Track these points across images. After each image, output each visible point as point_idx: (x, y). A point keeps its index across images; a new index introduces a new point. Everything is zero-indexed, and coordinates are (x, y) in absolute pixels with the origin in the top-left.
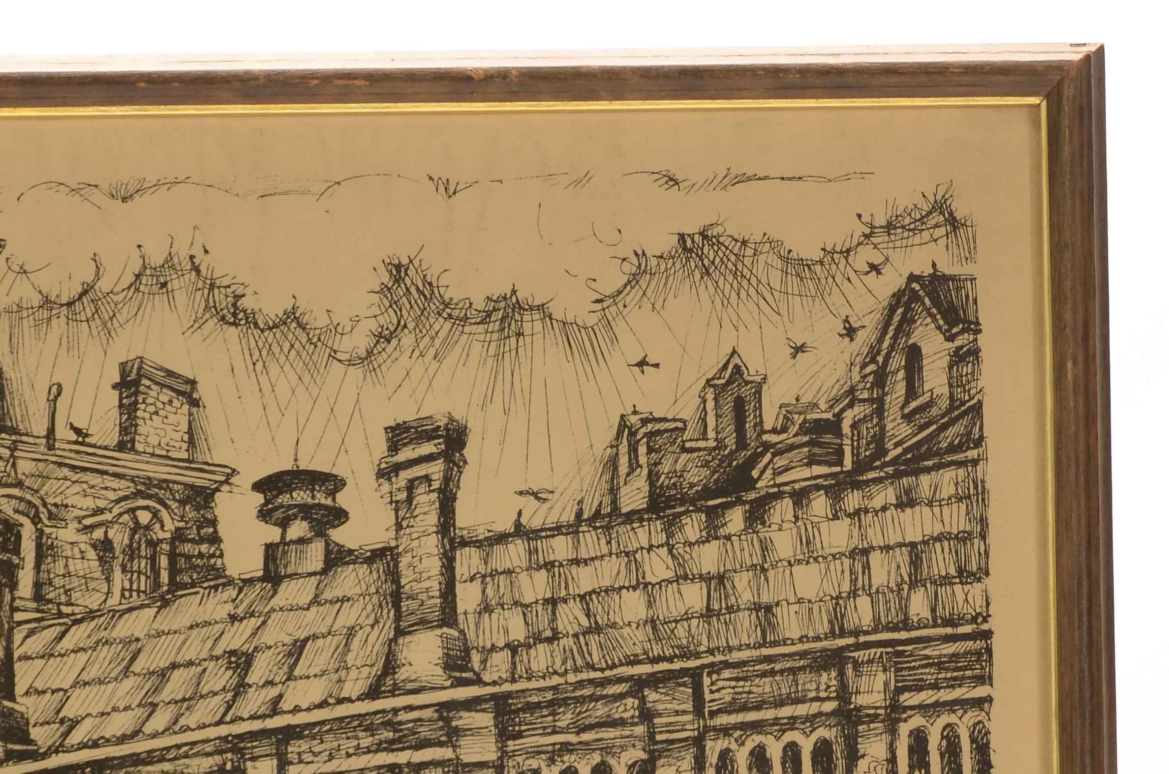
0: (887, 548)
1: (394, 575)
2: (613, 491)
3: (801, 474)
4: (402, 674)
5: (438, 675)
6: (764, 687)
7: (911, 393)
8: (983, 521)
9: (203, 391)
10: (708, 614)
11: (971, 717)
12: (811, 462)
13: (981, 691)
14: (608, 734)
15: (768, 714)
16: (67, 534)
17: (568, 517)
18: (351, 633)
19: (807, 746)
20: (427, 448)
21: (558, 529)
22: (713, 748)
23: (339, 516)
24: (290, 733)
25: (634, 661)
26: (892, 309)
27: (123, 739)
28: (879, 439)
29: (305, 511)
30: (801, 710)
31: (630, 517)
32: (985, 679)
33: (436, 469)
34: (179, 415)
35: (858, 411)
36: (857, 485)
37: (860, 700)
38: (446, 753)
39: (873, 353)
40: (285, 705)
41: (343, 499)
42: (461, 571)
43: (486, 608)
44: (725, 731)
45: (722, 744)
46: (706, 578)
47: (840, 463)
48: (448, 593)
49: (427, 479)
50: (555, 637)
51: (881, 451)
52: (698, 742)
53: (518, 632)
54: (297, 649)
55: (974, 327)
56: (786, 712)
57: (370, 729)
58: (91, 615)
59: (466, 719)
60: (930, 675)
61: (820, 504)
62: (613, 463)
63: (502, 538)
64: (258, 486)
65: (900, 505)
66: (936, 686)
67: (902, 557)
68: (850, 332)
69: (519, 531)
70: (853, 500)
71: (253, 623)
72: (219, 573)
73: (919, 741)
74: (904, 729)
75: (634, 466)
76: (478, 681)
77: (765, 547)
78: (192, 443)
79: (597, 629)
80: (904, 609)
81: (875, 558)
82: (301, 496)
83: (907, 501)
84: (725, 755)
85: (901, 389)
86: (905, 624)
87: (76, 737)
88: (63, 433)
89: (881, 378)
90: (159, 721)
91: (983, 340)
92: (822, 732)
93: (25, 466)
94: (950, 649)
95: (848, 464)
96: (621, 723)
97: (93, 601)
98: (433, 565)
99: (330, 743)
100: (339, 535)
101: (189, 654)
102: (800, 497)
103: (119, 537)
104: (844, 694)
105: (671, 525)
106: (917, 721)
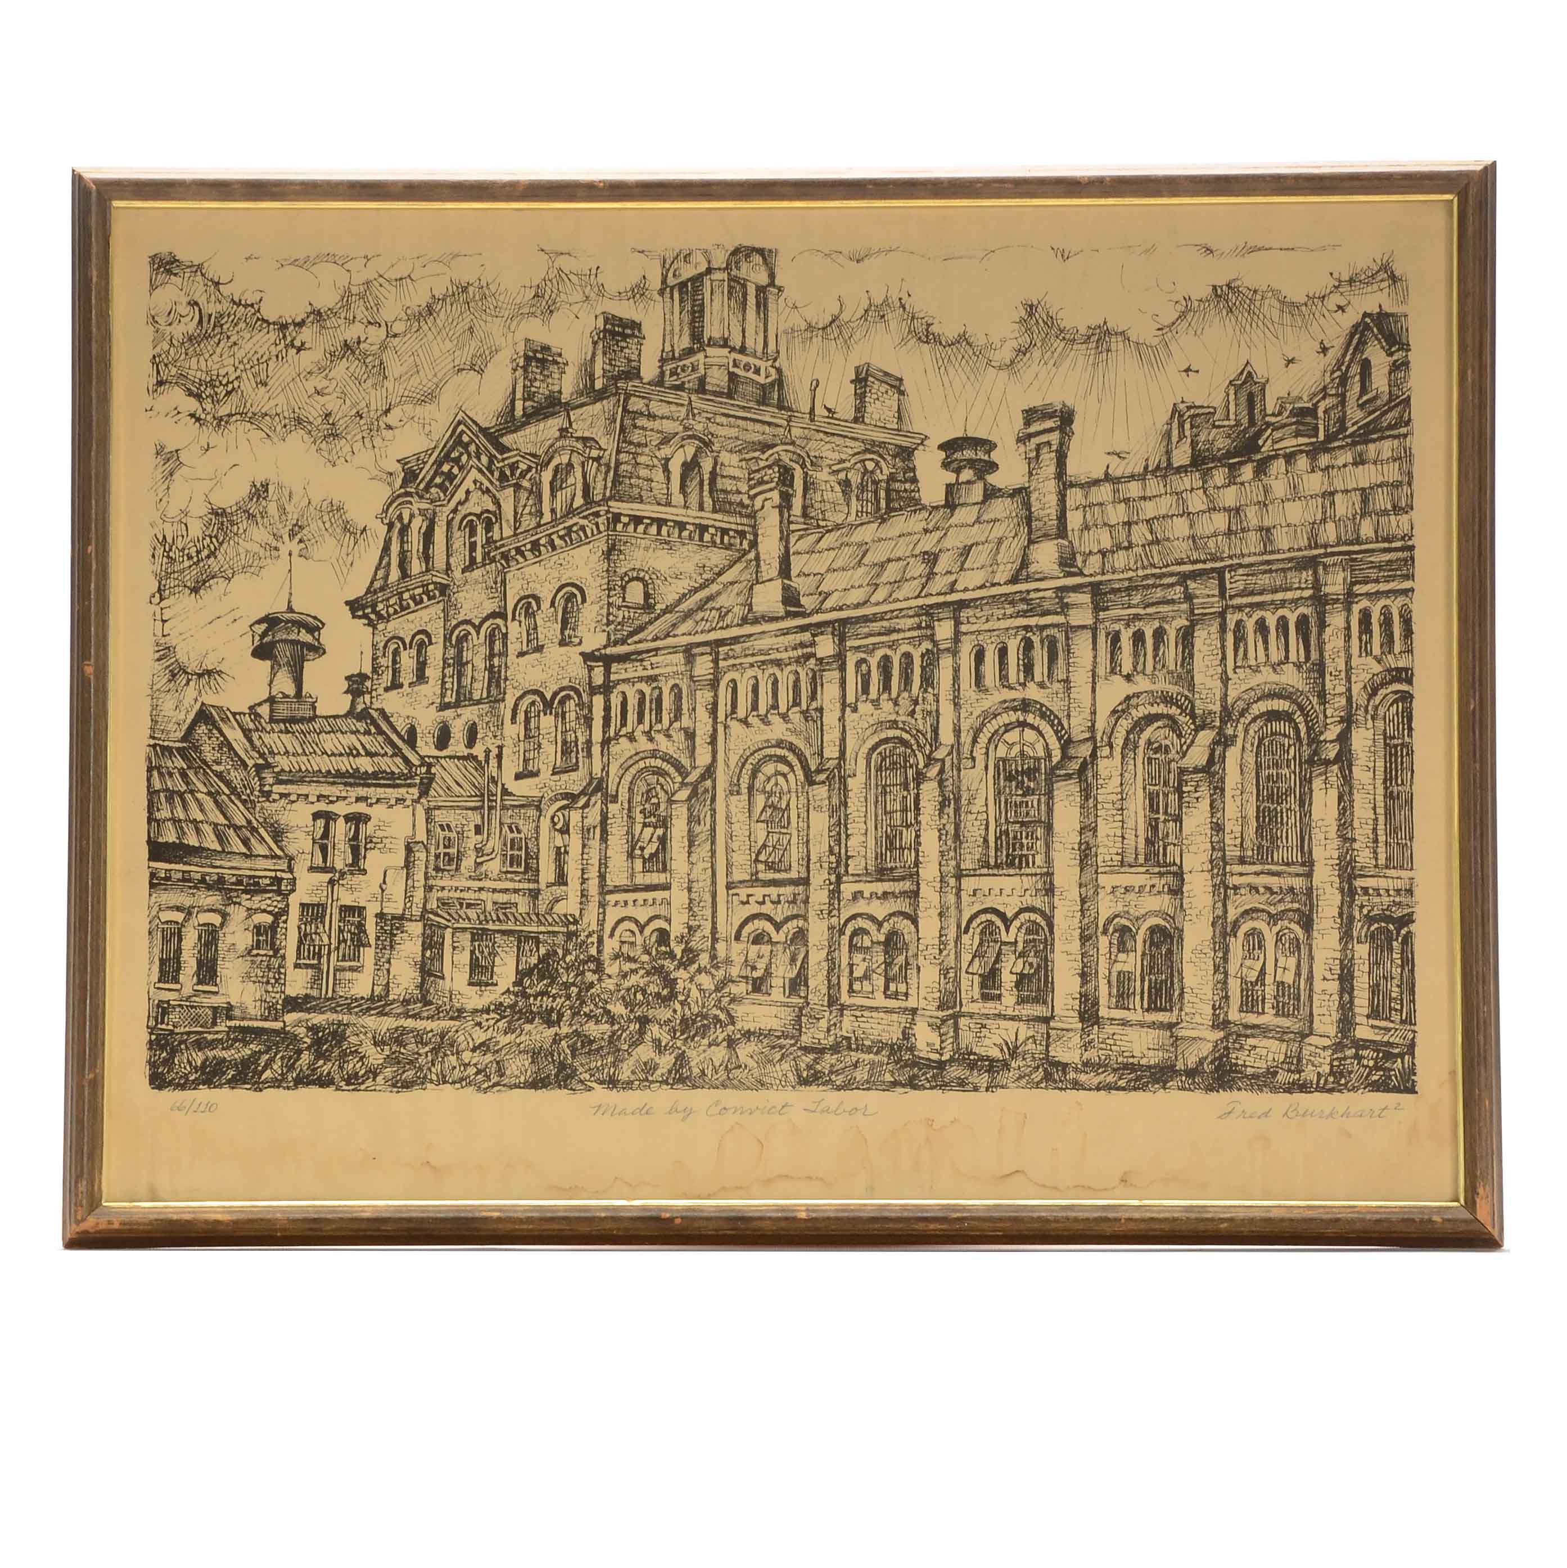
0: (1346, 491)
1: (1027, 505)
2: (1168, 453)
3: (1290, 443)
4: (1032, 569)
5: (1055, 569)
6: (1265, 580)
7: (1364, 390)
8: (1410, 474)
9: (907, 386)
10: (1229, 533)
11: (1401, 600)
12: (1298, 434)
13: (1406, 585)
14: (1164, 609)
15: (1267, 598)
16: (822, 476)
17: (1139, 469)
18: (1000, 541)
19: (1292, 618)
20: (1049, 424)
21: (1132, 477)
22: (1232, 619)
23: (993, 466)
24: (962, 604)
25: (1180, 563)
26: (1352, 336)
27: (857, 606)
28: (1342, 421)
29: (971, 463)
30: (1289, 595)
31: (1180, 470)
32: (1409, 577)
33: (1054, 437)
34: (892, 401)
35: (1329, 402)
36: (1327, 450)
37: (1327, 589)
38: (1060, 619)
39: (1340, 363)
40: (959, 586)
41: (995, 456)
42: (1070, 503)
43: (1086, 527)
44: (1240, 608)
45: (1237, 616)
46: (1228, 510)
47: (1317, 436)
48: (1062, 517)
49: (1049, 443)
50: (1130, 546)
51: (1343, 428)
52: (1222, 615)
53: (1106, 543)
54: (966, 551)
55: (1406, 347)
56: (1279, 596)
57: (1012, 603)
58: (837, 527)
59: (1072, 598)
60: (1373, 574)
61: (1302, 462)
62: (1168, 434)
63: (1096, 482)
64: (942, 447)
65: (1355, 464)
66: (1377, 581)
67: (1356, 497)
68: (1324, 350)
69: (1107, 478)
70: (1324, 460)
71: (938, 534)
72: (917, 502)
73: (1365, 617)
74: (1356, 608)
75: (1182, 436)
76: (1081, 574)
77: (1266, 490)
78: (900, 418)
79: (1157, 542)
80: (1357, 532)
81: (1338, 498)
82: (968, 454)
83: (1360, 461)
84: (1239, 623)
85: (1357, 388)
86: (1358, 541)
87: (829, 604)
88: (820, 411)
89: (1344, 380)
90: (880, 595)
91: (1411, 356)
92: (1303, 610)
93: (796, 432)
94: (1387, 557)
95: (1321, 436)
96: (1172, 602)
97: (839, 518)
98: (1053, 499)
99: (987, 611)
100: (992, 479)
101: (899, 554)
102: (1290, 458)
103: (855, 478)
104: (1317, 585)
105: (1206, 475)
106: (1365, 603)
